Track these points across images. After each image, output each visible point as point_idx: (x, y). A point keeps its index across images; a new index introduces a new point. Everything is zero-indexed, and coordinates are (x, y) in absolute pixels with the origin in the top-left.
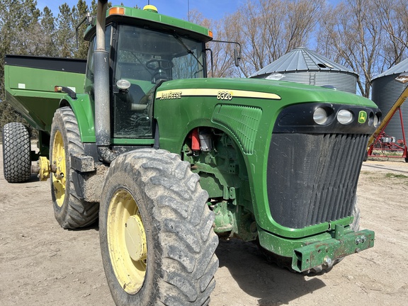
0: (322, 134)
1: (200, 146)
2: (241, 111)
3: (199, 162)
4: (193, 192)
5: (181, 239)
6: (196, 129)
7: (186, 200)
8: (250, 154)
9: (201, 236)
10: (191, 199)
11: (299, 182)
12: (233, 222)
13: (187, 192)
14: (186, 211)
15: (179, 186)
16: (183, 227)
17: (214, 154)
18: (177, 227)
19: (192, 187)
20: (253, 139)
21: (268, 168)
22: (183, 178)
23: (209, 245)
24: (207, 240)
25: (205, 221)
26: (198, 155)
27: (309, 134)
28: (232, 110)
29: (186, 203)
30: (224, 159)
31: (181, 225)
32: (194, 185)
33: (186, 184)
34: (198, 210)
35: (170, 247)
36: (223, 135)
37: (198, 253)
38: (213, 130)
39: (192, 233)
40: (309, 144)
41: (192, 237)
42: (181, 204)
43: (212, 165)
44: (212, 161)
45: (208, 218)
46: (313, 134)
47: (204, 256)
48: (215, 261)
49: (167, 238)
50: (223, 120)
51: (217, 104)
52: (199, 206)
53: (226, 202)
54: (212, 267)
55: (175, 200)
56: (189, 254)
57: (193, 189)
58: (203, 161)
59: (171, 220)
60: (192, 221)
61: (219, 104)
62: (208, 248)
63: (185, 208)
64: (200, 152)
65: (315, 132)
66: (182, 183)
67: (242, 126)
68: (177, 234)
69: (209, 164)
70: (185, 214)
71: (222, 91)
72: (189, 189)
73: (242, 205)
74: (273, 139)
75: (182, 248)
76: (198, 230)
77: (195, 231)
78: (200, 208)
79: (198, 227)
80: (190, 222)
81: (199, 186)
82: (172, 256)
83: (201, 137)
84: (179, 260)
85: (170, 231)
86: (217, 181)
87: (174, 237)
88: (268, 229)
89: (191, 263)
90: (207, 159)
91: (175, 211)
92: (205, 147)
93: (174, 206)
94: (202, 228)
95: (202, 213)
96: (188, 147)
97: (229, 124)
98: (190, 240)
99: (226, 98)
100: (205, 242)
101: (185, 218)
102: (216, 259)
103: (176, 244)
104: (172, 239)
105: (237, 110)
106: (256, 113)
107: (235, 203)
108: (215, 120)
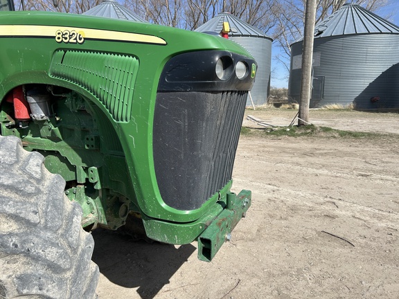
0: (220, 92)
1: (30, 112)
2: (103, 60)
3: (29, 136)
4: (39, 181)
5: (36, 259)
6: (19, 88)
7: (30, 195)
8: (125, 122)
9: (69, 243)
10: (38, 192)
11: (195, 153)
12: (95, 211)
13: (28, 182)
14: (36, 213)
15: (12, 175)
16: (36, 240)
17: (56, 124)
18: (24, 242)
19: (36, 173)
20: (128, 101)
21: (153, 140)
22: (17, 162)
23: (83, 251)
24: (78, 245)
25: (70, 219)
26: (27, 127)
27: (208, 92)
28: (87, 58)
29: (32, 200)
30: (72, 130)
31: (31, 237)
32: (38, 170)
33: (23, 169)
34: (55, 206)
35: (19, 278)
36: (68, 96)
37: (69, 269)
38: (49, 89)
39: (53, 244)
40: (208, 105)
41: (54, 250)
42: (24, 203)
43: (54, 138)
44: (53, 132)
45: (73, 213)
46: (213, 92)
47: (78, 270)
48: (94, 269)
49: (9, 266)
50: (71, 74)
51: (57, 50)
52: (54, 200)
53: (82, 187)
54: (92, 280)
55: (10, 199)
56: (55, 276)
57: (38, 176)
58: (37, 134)
59: (10, 234)
60: (49, 225)
61: (61, 49)
62: (82, 256)
63: (32, 209)
64: (30, 121)
65: (216, 89)
66: (16, 170)
67: (107, 82)
68: (27, 253)
69: (48, 138)
70: (33, 218)
71: (63, 29)
72: (31, 177)
73: (108, 187)
74: (158, 101)
75: (41, 272)
76: (62, 235)
77: (57, 238)
78: (58, 202)
79: (60, 231)
80: (46, 228)
81: (46, 170)
82: (25, 291)
83: (31, 100)
84: (39, 292)
85: (13, 253)
86: (64, 160)
87: (22, 259)
88: (159, 216)
89: (60, 288)
90: (43, 131)
91: (16, 218)
92: (39, 114)
93: (11, 211)
94: (67, 231)
95: (63, 209)
96: (7, 116)
97: (83, 79)
98: (51, 254)
99: (72, 40)
100: (74, 251)
101: (35, 225)
102: (93, 266)
103: (29, 269)
104: (19, 264)
105: (94, 58)
106: (130, 64)
107: (98, 187)
108: (54, 74)
